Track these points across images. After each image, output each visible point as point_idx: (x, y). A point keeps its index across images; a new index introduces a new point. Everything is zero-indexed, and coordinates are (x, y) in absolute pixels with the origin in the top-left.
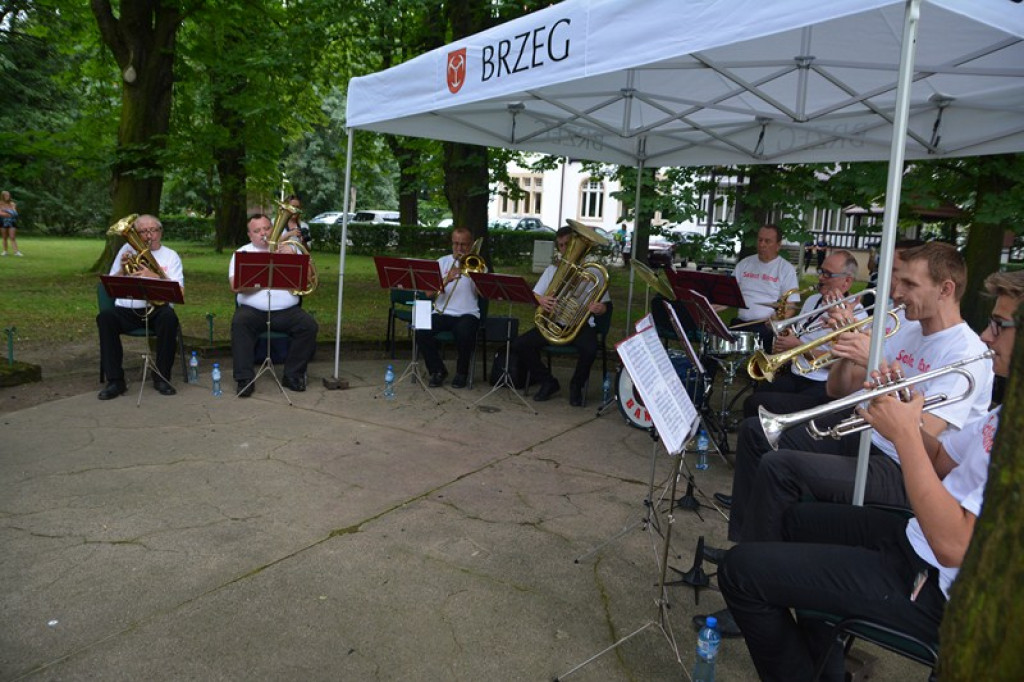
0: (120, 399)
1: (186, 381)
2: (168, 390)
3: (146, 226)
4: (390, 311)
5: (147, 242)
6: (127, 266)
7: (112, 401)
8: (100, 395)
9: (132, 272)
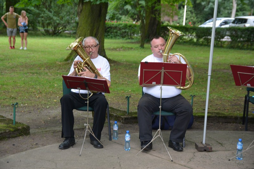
0: (71, 149)
1: (110, 139)
2: (99, 146)
3: (89, 44)
4: (246, 97)
5: (89, 53)
6: (77, 69)
7: (66, 150)
8: (60, 146)
9: (79, 72)
